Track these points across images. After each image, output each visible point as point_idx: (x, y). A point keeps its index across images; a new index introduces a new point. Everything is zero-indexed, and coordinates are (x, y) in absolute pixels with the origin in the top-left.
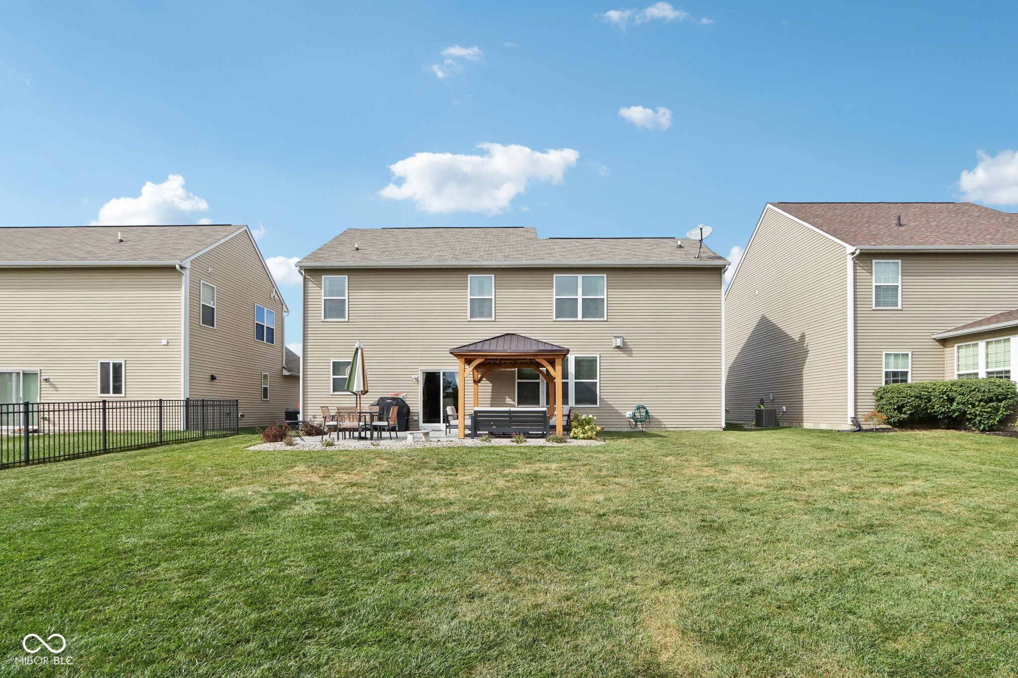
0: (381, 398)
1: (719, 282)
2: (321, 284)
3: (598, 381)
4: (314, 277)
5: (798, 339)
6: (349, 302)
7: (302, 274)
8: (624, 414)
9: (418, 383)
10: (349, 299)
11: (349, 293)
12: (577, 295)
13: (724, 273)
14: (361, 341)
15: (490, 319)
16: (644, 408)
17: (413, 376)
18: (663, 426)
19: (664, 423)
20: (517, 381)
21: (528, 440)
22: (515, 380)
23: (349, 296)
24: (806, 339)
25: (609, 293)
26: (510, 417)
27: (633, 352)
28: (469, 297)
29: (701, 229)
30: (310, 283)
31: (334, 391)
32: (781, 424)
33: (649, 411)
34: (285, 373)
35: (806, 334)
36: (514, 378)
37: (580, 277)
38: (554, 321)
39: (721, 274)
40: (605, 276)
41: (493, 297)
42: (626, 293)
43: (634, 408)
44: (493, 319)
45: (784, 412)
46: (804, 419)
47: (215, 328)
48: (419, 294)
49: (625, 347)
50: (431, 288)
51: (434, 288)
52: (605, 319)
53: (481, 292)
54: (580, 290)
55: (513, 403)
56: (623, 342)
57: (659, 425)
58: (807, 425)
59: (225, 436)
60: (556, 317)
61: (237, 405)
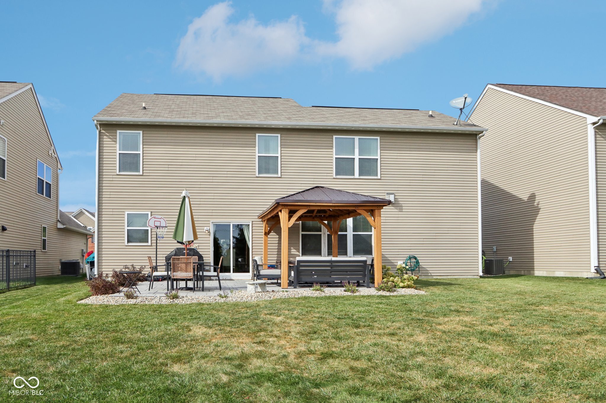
0: (177, 249)
1: (475, 146)
2: (116, 139)
3: (372, 233)
4: (109, 131)
5: (527, 198)
6: (143, 156)
7: (97, 128)
8: (396, 264)
9: (210, 235)
10: (143, 153)
11: (143, 148)
12: (354, 155)
13: (480, 138)
14: (187, 189)
15: (276, 176)
16: (415, 258)
17: (205, 228)
18: (430, 274)
19: (431, 272)
20: (301, 233)
21: (360, 289)
22: (299, 233)
23: (143, 151)
24: (536, 199)
25: (382, 154)
26: (331, 266)
27: (404, 208)
28: (257, 155)
29: (466, 98)
30: (105, 137)
31: (128, 242)
32: (507, 272)
33: (420, 261)
34: (60, 226)
35: (536, 194)
36: (299, 230)
37: (357, 138)
38: (334, 178)
39: (476, 140)
40: (379, 138)
41: (279, 155)
42: (396, 155)
43: (405, 258)
44: (279, 175)
45: (510, 261)
46: (535, 267)
47: (6, 180)
48: (211, 150)
49: (397, 202)
50: (222, 145)
51: (224, 145)
52: (379, 177)
53: (267, 150)
54: (357, 151)
55: (297, 253)
56: (395, 198)
57: (427, 273)
58: (537, 273)
59: (25, 287)
60: (336, 175)
61: (35, 256)
